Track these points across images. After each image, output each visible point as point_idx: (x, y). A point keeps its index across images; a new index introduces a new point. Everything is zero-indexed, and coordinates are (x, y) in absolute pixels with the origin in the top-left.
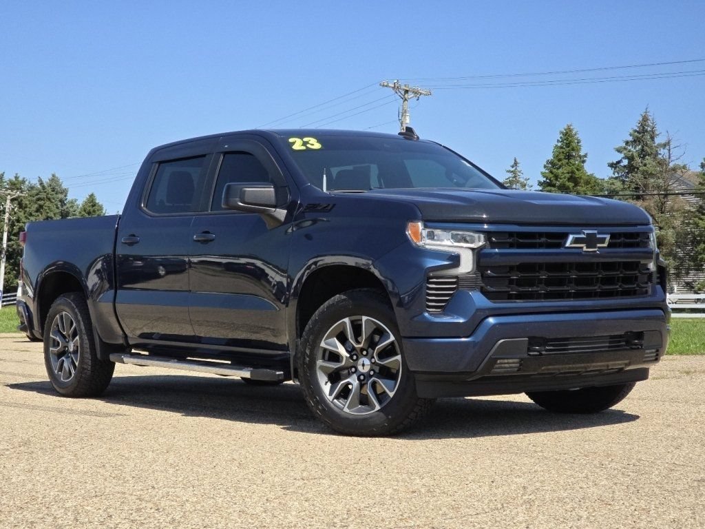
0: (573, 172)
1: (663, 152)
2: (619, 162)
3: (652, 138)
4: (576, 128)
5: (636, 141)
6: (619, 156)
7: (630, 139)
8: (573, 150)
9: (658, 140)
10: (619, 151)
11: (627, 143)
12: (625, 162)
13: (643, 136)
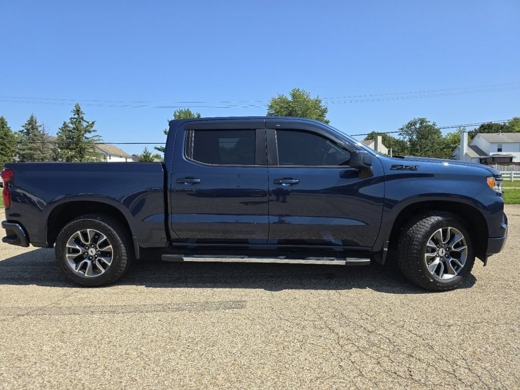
0: (6, 133)
1: (40, 129)
2: (23, 130)
3: (36, 123)
4: (5, 117)
5: (29, 124)
6: (23, 129)
7: (27, 123)
8: (5, 125)
9: (37, 124)
10: (23, 127)
11: (26, 124)
12: (26, 131)
13: (32, 122)
